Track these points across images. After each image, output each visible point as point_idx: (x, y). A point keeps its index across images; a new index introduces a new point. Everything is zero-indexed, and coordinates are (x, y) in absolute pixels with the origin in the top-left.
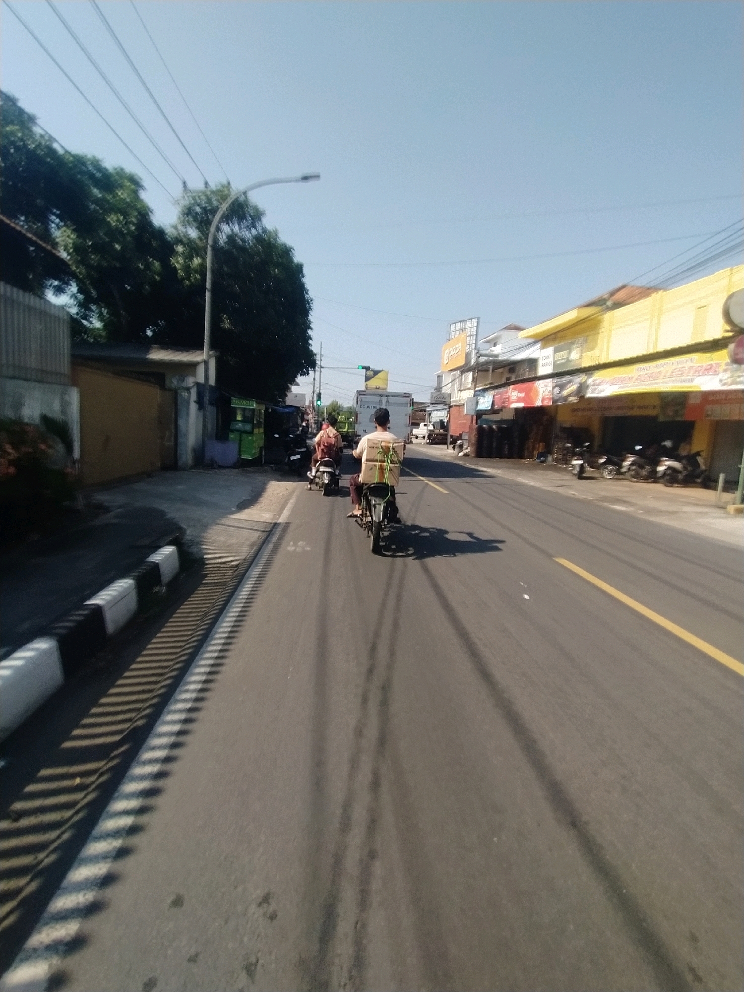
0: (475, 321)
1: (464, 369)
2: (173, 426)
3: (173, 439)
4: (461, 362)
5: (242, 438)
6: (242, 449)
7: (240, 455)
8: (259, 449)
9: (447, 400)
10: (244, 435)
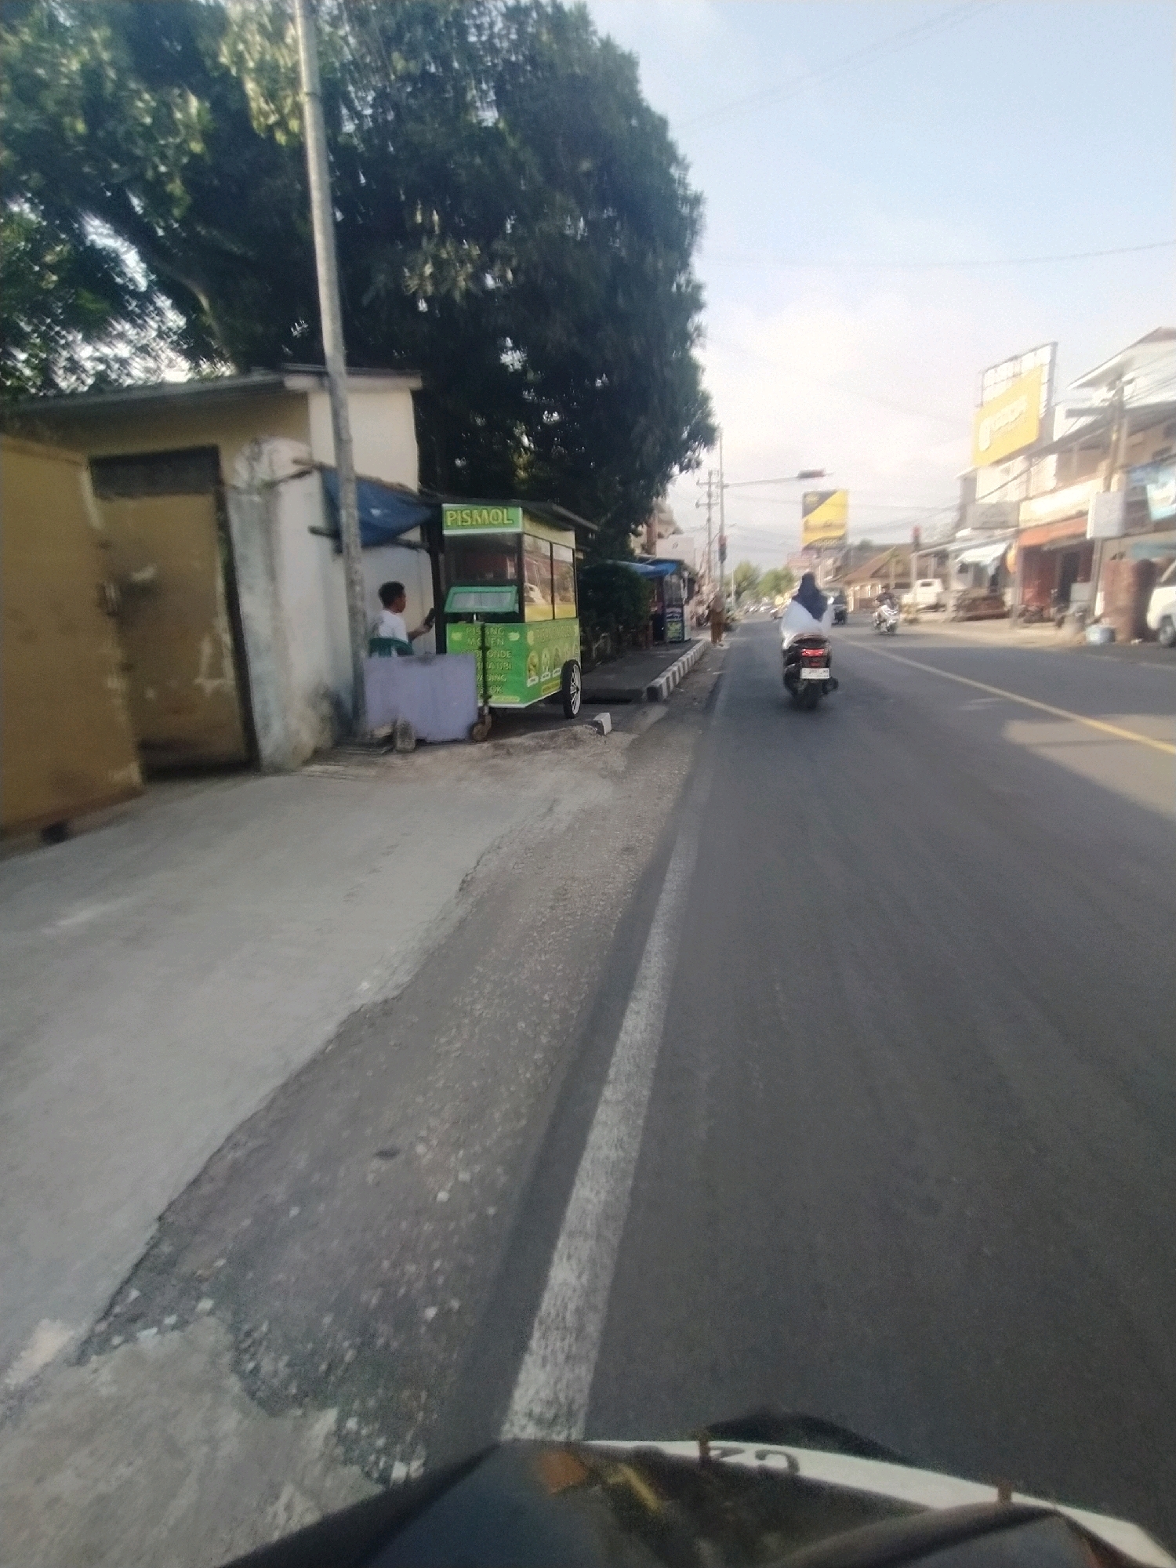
0: (1048, 350)
1: (1034, 452)
2: (222, 622)
3: (228, 665)
4: (1029, 436)
5: (490, 641)
6: (490, 678)
7: (486, 697)
8: (559, 669)
9: (1011, 519)
10: (493, 630)
